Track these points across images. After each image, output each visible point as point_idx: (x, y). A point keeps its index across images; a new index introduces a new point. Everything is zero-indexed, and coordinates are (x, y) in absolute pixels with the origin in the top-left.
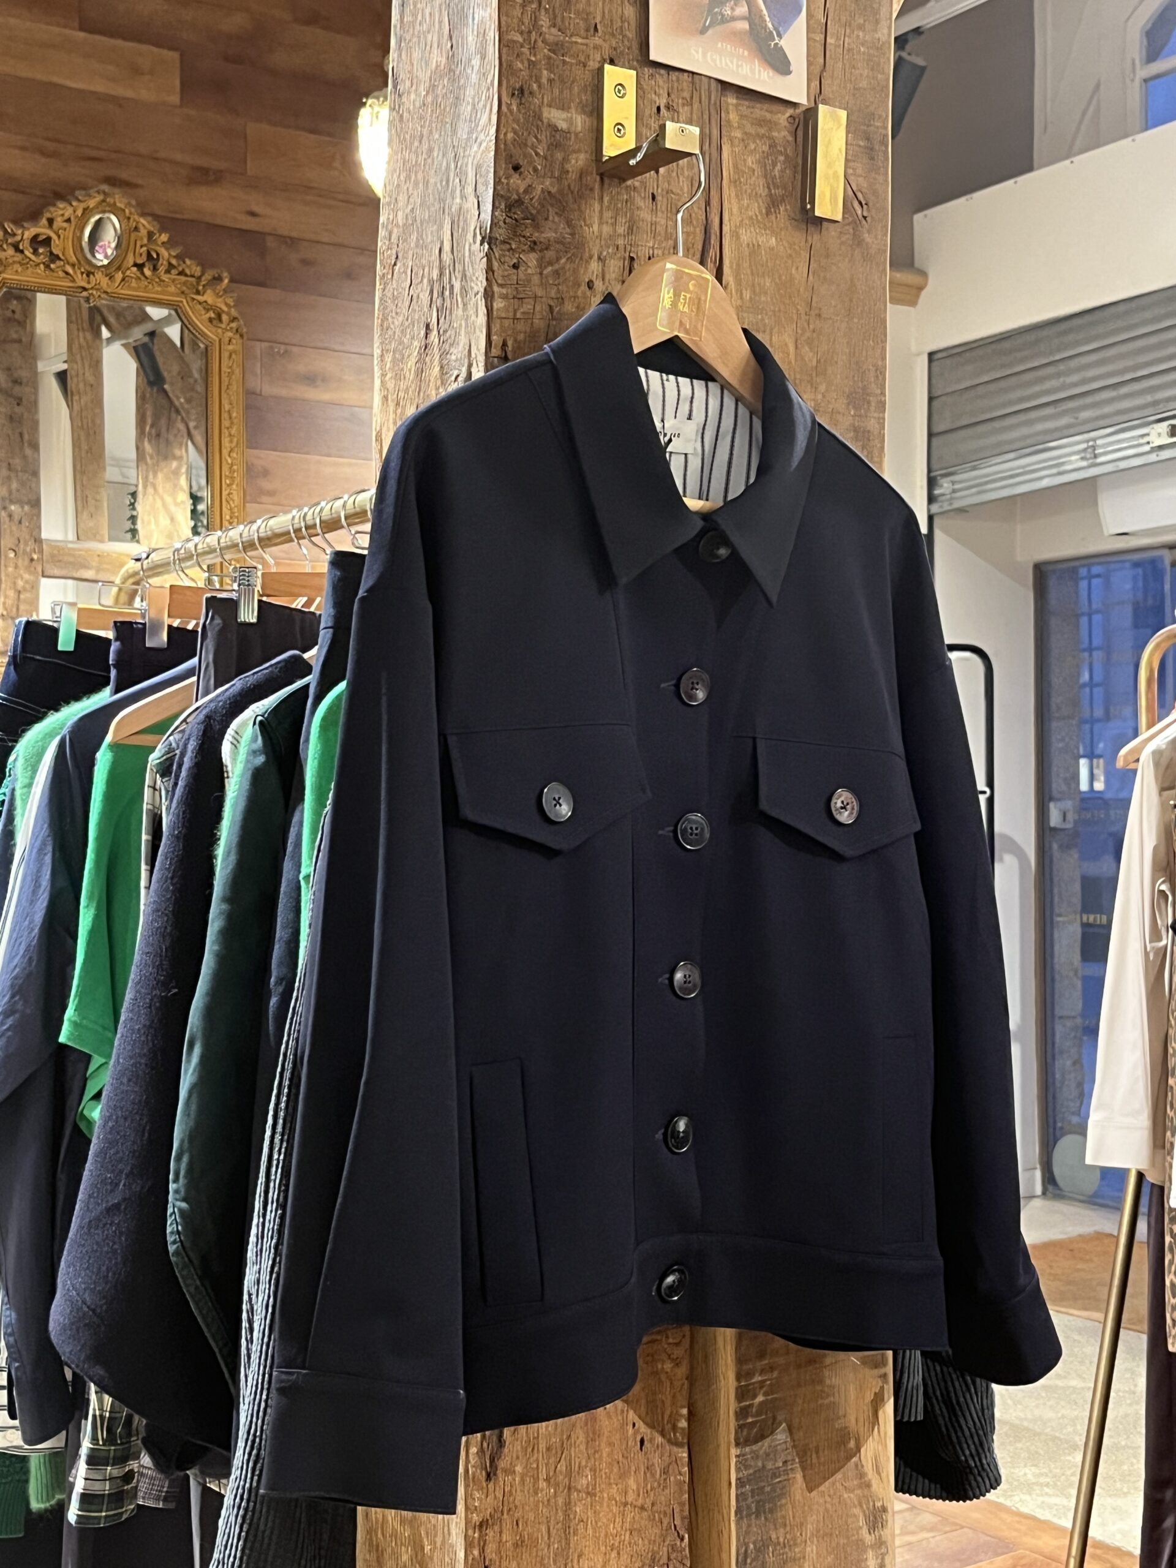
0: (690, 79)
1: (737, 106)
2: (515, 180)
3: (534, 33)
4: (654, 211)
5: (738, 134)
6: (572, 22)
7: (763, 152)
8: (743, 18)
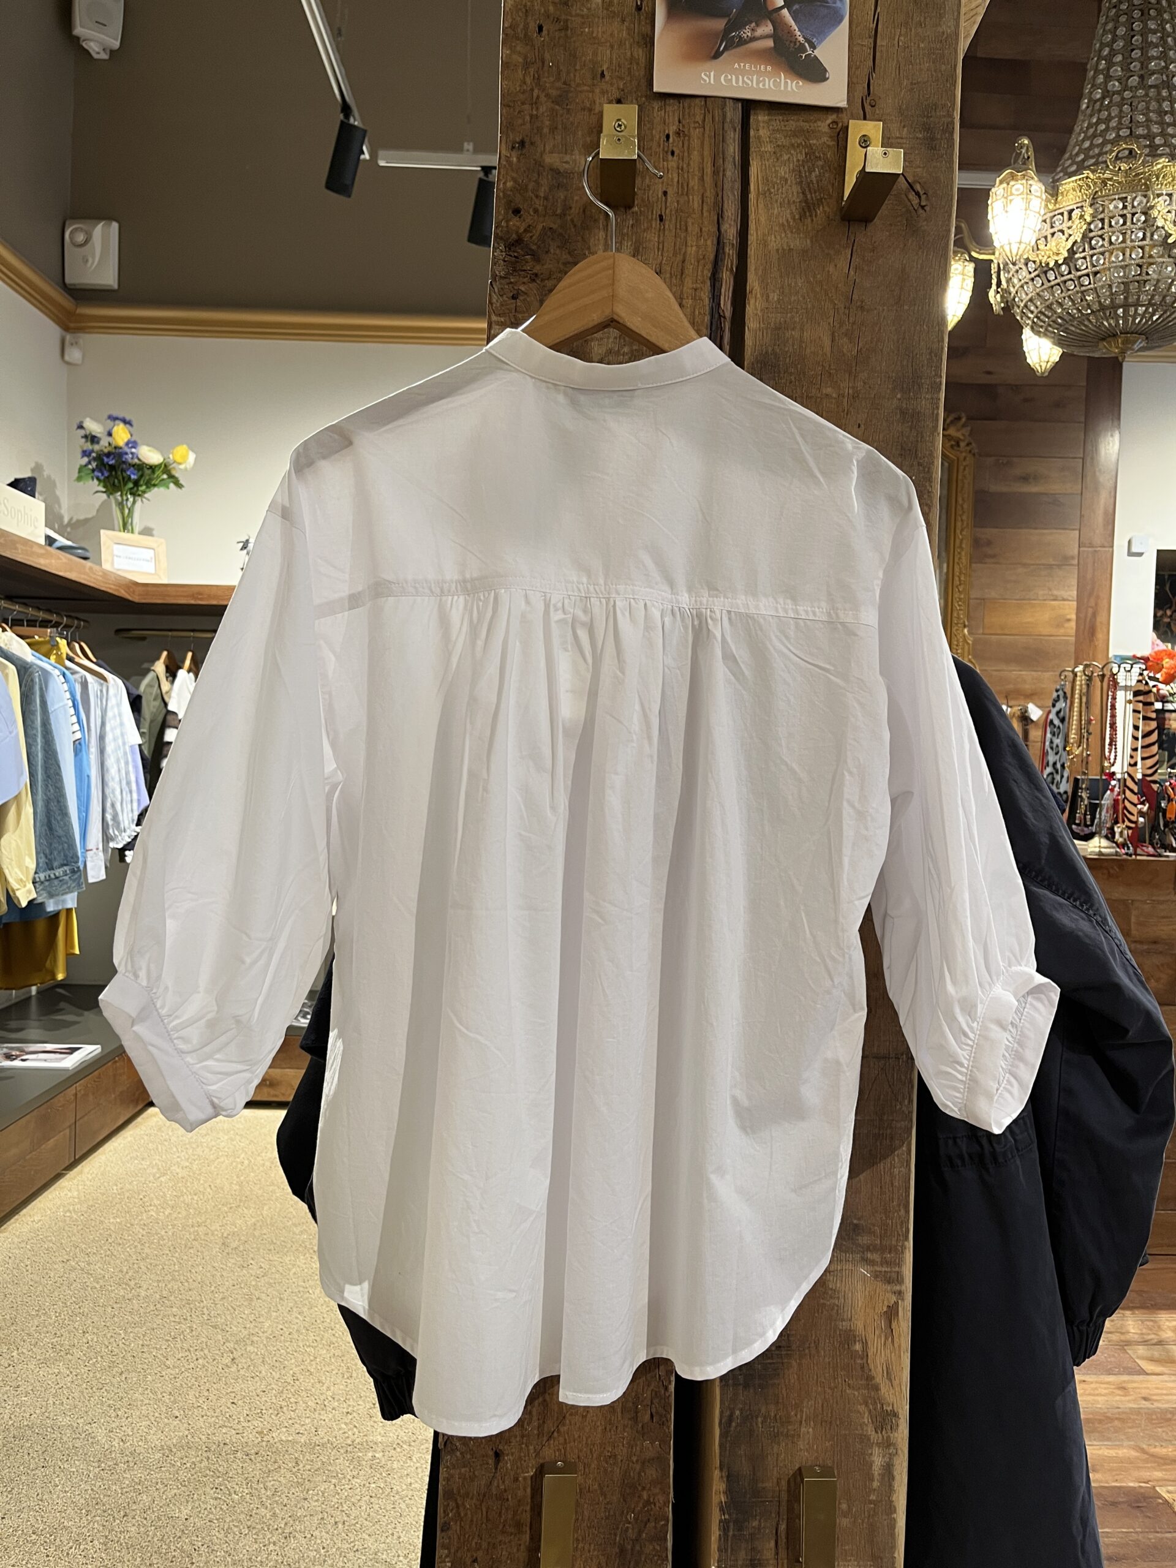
0: (703, 103)
1: (768, 122)
2: (515, 222)
3: (536, 92)
4: (661, 231)
5: (769, 148)
6: (577, 74)
7: (798, 161)
8: (767, 37)
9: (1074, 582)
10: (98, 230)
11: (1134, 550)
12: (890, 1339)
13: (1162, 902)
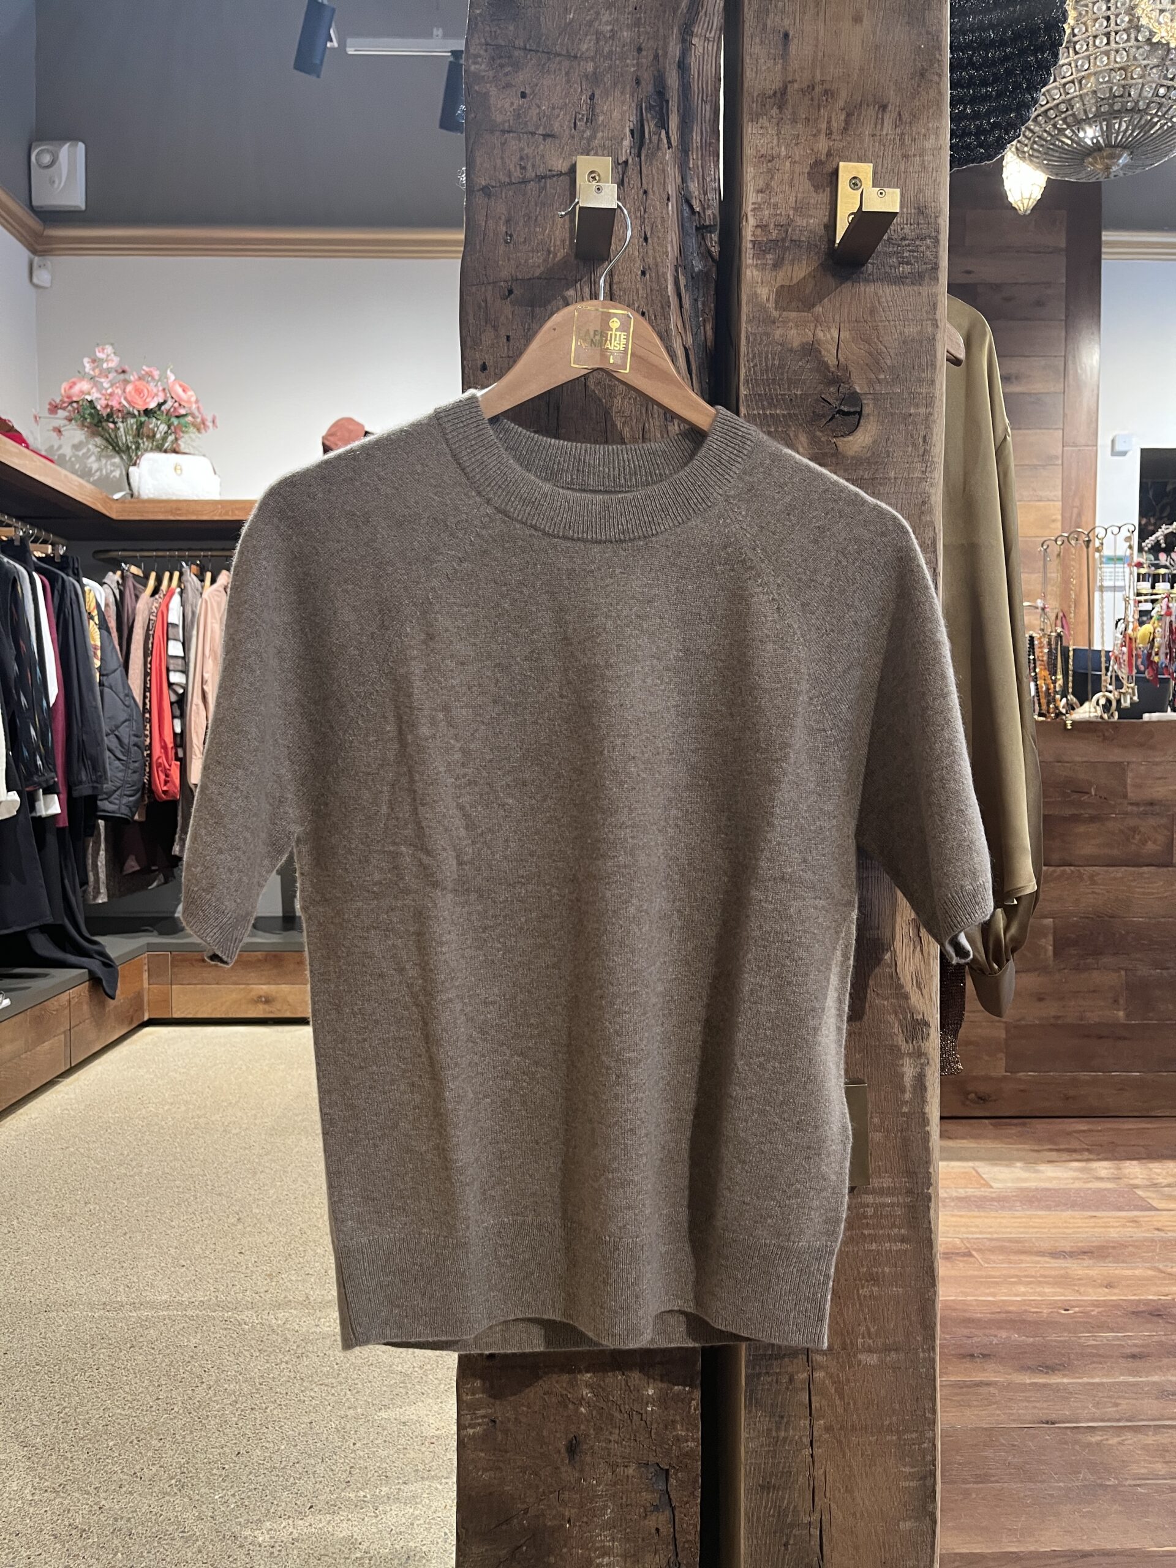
9: (1059, 482)
10: (65, 150)
11: (1119, 447)
12: (918, 948)
13: (1157, 764)
